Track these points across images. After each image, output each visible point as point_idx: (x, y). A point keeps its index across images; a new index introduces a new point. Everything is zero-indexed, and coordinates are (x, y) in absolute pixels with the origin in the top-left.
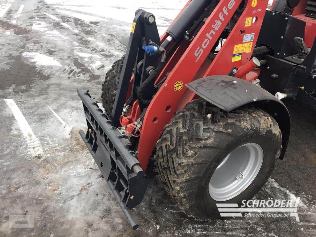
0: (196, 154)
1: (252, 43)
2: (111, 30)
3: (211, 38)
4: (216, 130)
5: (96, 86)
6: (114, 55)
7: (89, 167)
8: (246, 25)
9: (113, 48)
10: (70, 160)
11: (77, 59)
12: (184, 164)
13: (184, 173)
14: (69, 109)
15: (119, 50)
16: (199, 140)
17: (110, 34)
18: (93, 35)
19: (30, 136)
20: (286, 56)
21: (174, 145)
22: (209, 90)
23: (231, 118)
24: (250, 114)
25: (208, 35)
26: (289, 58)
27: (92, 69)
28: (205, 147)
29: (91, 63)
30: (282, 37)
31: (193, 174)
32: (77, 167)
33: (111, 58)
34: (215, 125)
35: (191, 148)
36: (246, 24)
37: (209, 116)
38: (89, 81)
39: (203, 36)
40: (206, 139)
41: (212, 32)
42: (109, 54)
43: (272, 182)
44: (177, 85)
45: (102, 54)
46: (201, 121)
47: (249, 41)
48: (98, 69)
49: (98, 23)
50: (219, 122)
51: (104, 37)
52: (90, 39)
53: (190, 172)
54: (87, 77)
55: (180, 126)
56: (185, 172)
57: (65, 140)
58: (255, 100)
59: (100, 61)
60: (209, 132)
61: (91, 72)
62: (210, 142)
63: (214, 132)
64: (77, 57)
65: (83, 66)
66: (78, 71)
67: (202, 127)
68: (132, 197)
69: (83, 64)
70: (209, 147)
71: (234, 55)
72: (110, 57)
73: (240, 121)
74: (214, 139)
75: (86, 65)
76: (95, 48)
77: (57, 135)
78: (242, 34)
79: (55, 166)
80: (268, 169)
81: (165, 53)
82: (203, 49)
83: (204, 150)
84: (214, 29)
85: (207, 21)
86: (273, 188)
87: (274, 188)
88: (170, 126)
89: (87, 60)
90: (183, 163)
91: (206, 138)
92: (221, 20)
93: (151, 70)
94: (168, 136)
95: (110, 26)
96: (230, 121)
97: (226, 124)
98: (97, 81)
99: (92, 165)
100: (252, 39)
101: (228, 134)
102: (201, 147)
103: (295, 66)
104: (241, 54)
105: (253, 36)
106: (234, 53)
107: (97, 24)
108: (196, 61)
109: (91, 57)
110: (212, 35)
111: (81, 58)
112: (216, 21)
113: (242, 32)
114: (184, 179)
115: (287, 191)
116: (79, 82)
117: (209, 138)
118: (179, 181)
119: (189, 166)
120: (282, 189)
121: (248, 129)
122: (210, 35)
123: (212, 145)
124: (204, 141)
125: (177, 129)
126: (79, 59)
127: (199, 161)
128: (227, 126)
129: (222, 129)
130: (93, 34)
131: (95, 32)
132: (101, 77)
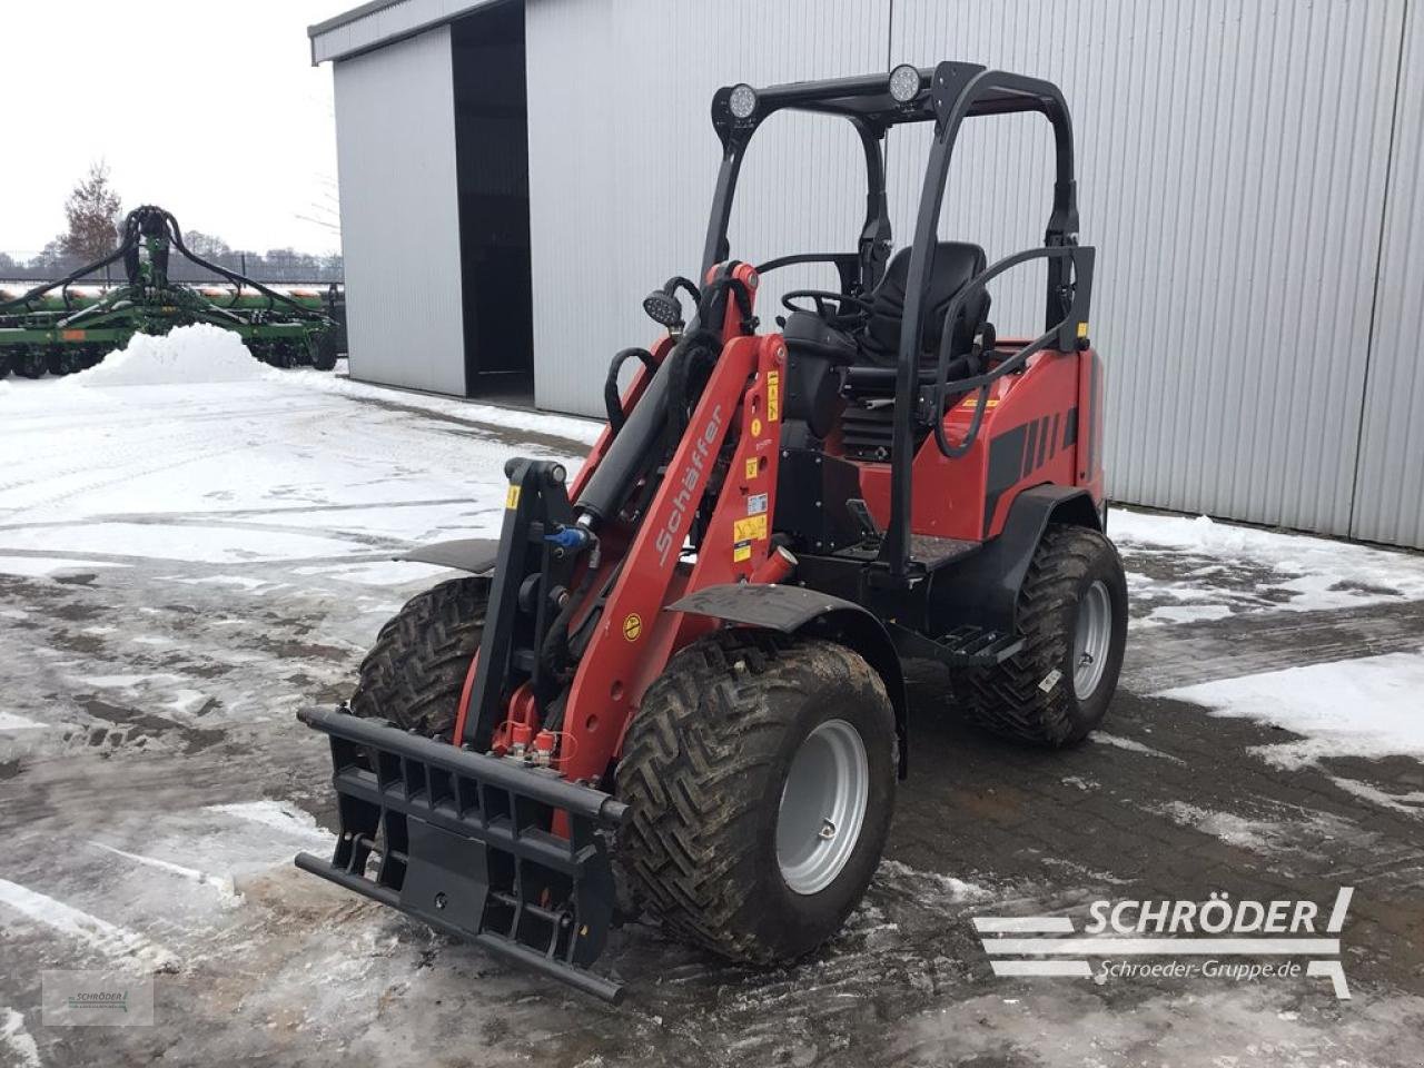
0: (737, 749)
1: (765, 516)
2: (166, 593)
3: (683, 508)
4: (768, 686)
5: (229, 760)
6: (234, 665)
7: (368, 953)
8: (749, 476)
9: (211, 646)
10: (288, 951)
11: (93, 697)
12: (716, 780)
13: (719, 802)
14: (177, 836)
15: (239, 647)
16: (735, 716)
17: (170, 608)
18: (100, 619)
19: (93, 928)
20: (838, 548)
21: (672, 753)
22: (730, 603)
23: (790, 658)
24: (823, 649)
25: (677, 502)
26: (845, 552)
27: (174, 716)
28: (756, 726)
29: (160, 701)
30: (819, 504)
31: (742, 797)
32: (326, 961)
33: (228, 675)
34: (761, 679)
35: (722, 741)
36: (748, 472)
37: (740, 665)
38: (188, 752)
39: (667, 506)
40: (752, 711)
41: (684, 493)
42: (210, 664)
43: (894, 867)
44: (629, 625)
45: (182, 670)
46: (724, 679)
47: (759, 511)
48: (201, 713)
49: (93, 577)
50: (766, 670)
51: (154, 618)
52: (95, 630)
53: (734, 796)
54: (169, 742)
55: (676, 705)
56: (722, 799)
57: (232, 912)
58: (828, 608)
59: (190, 688)
60: (752, 695)
61: (179, 726)
62: (763, 712)
63: (763, 691)
64: (91, 693)
65: (132, 713)
66: (125, 732)
67: (733, 693)
68: (584, 932)
69: (130, 709)
70: (764, 725)
71: (737, 546)
72: (221, 672)
73: (809, 663)
74: (769, 706)
75: (141, 708)
76: (140, 657)
77: (190, 906)
78: (744, 497)
79: (244, 977)
80: (884, 795)
81: (598, 547)
82: (670, 533)
83: (755, 735)
84: (685, 488)
85: (670, 471)
86: (902, 878)
87: (905, 876)
88: (646, 715)
89: (135, 693)
90: (712, 779)
91: (750, 707)
92: (697, 469)
93: (562, 594)
94: (652, 741)
95: (150, 583)
96: (790, 665)
97: (783, 672)
98: (220, 745)
99: (373, 948)
100: (763, 507)
101: (795, 690)
102: (745, 729)
103: (864, 566)
104: (748, 543)
105: (766, 499)
106: (736, 541)
107: (93, 582)
108: (661, 564)
109: (147, 684)
110: (684, 501)
111: (105, 691)
112: (688, 469)
113: (745, 491)
114: (725, 816)
115: (938, 876)
116: (155, 761)
117: (757, 706)
118: (712, 827)
119: (727, 782)
120: (925, 875)
121: (828, 677)
122: (682, 502)
123: (769, 719)
124: (748, 717)
125: (670, 713)
126: (100, 695)
127: (751, 760)
128: (786, 675)
129: (779, 682)
130: (100, 615)
131: (99, 607)
132: (229, 732)
